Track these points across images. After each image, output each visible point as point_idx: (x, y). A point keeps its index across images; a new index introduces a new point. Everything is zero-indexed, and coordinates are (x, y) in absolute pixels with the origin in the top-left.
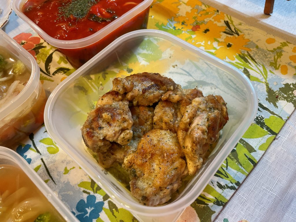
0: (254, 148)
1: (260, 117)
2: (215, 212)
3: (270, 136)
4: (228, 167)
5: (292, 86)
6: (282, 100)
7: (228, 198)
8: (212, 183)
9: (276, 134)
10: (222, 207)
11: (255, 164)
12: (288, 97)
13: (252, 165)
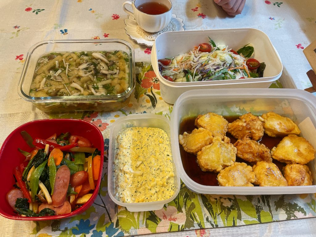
0: (242, 218)
1: (262, 207)
2: (194, 227)
3: (257, 220)
4: (220, 215)
5: (298, 208)
6: (284, 210)
8: (205, 215)
9: (261, 223)
11: (234, 226)
12: (289, 211)
13: (233, 225)
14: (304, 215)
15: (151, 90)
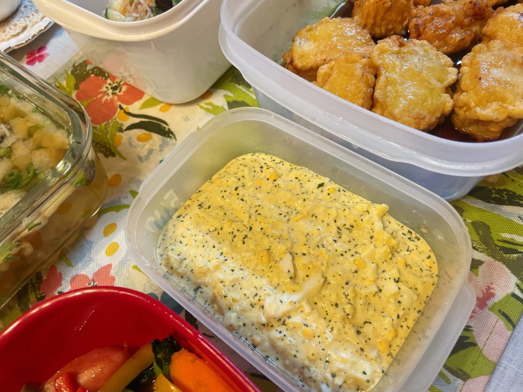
15: (125, 112)
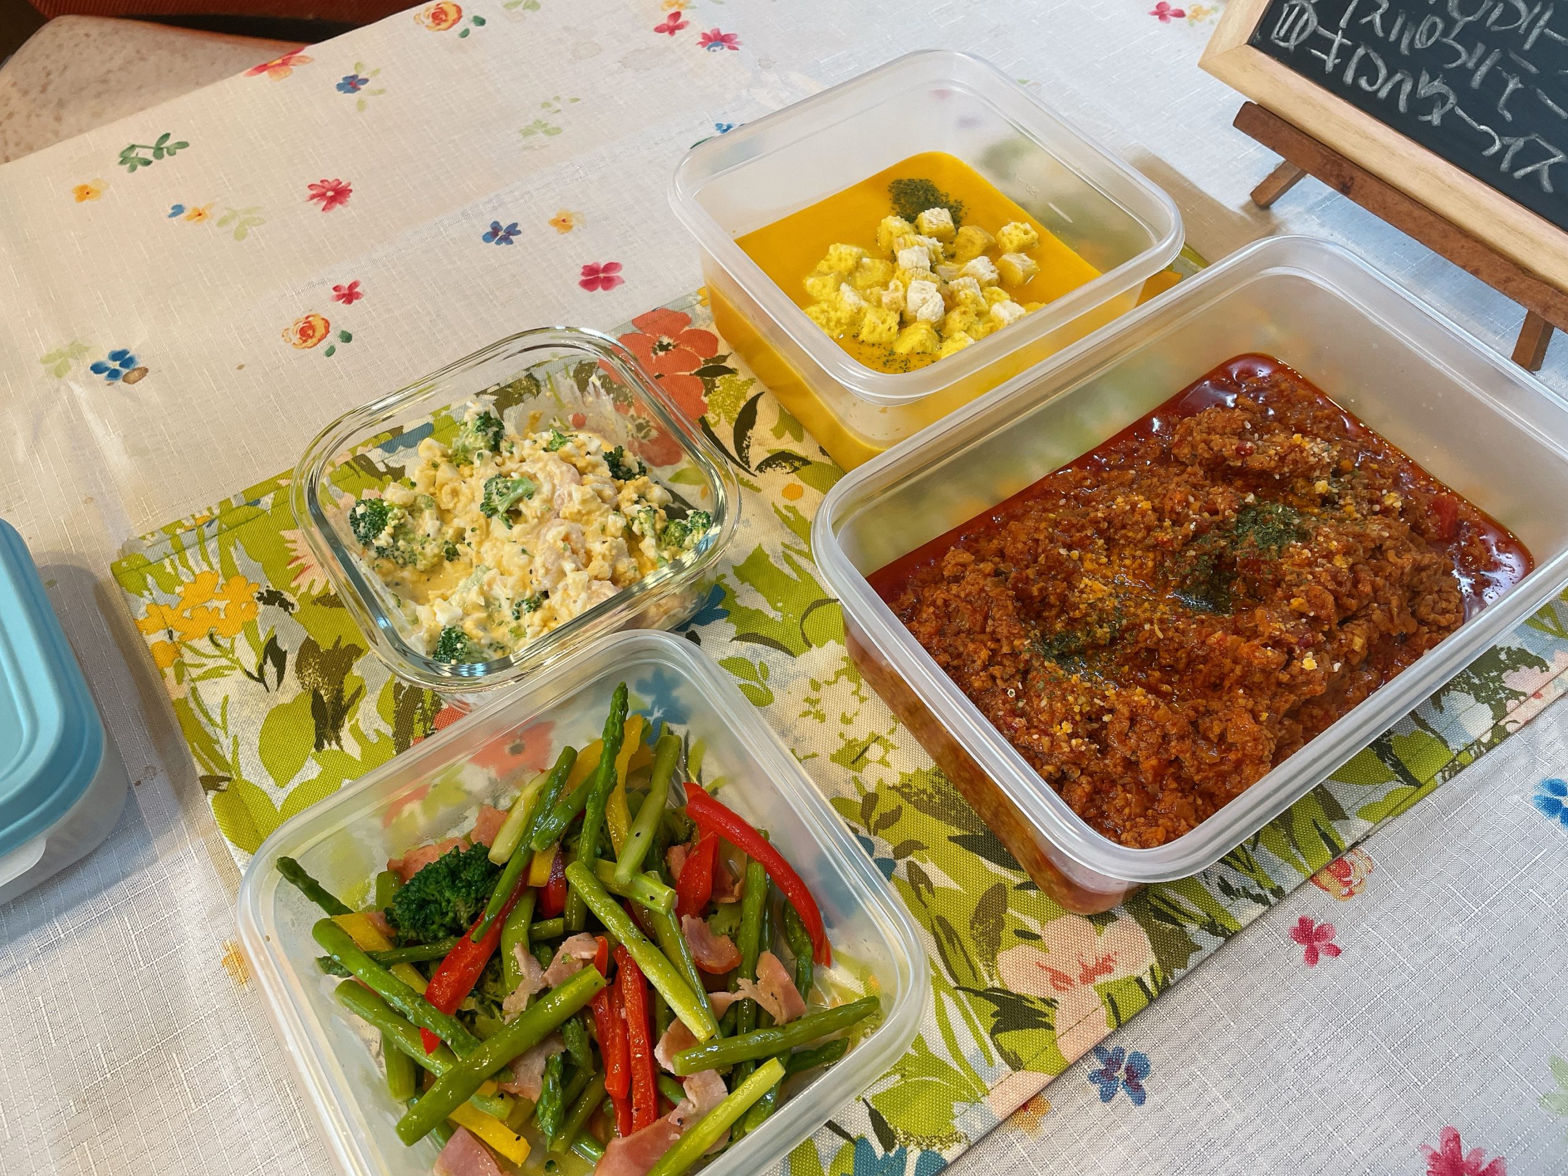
0: (1344, 807)
2: (1200, 948)
3: (1399, 785)
4: (1260, 846)
5: (1503, 656)
6: (1463, 692)
7: (1243, 921)
8: (1206, 877)
9: (1419, 785)
10: (1222, 939)
11: (1339, 854)
12: (1483, 686)
13: (1331, 853)
14: (1542, 671)
